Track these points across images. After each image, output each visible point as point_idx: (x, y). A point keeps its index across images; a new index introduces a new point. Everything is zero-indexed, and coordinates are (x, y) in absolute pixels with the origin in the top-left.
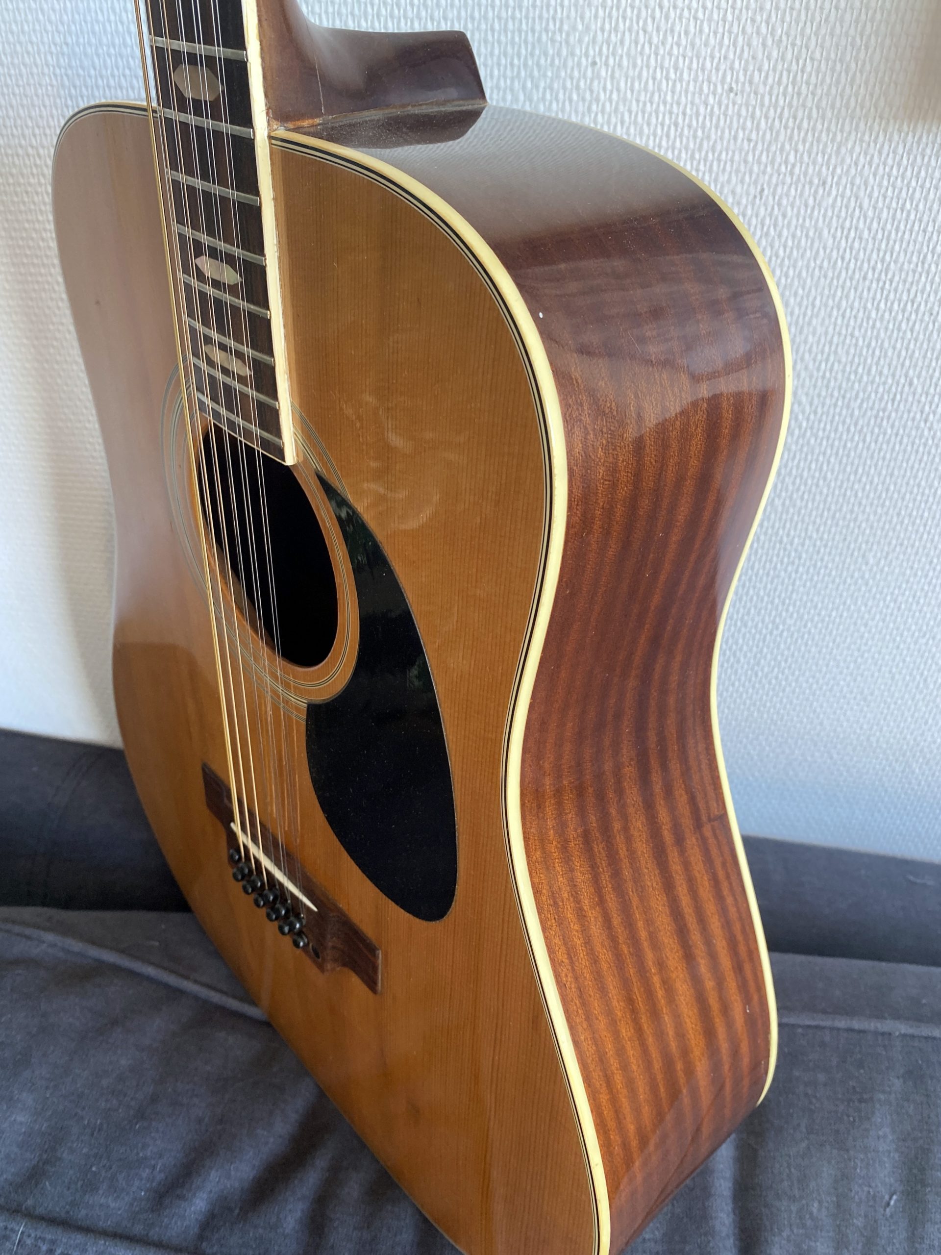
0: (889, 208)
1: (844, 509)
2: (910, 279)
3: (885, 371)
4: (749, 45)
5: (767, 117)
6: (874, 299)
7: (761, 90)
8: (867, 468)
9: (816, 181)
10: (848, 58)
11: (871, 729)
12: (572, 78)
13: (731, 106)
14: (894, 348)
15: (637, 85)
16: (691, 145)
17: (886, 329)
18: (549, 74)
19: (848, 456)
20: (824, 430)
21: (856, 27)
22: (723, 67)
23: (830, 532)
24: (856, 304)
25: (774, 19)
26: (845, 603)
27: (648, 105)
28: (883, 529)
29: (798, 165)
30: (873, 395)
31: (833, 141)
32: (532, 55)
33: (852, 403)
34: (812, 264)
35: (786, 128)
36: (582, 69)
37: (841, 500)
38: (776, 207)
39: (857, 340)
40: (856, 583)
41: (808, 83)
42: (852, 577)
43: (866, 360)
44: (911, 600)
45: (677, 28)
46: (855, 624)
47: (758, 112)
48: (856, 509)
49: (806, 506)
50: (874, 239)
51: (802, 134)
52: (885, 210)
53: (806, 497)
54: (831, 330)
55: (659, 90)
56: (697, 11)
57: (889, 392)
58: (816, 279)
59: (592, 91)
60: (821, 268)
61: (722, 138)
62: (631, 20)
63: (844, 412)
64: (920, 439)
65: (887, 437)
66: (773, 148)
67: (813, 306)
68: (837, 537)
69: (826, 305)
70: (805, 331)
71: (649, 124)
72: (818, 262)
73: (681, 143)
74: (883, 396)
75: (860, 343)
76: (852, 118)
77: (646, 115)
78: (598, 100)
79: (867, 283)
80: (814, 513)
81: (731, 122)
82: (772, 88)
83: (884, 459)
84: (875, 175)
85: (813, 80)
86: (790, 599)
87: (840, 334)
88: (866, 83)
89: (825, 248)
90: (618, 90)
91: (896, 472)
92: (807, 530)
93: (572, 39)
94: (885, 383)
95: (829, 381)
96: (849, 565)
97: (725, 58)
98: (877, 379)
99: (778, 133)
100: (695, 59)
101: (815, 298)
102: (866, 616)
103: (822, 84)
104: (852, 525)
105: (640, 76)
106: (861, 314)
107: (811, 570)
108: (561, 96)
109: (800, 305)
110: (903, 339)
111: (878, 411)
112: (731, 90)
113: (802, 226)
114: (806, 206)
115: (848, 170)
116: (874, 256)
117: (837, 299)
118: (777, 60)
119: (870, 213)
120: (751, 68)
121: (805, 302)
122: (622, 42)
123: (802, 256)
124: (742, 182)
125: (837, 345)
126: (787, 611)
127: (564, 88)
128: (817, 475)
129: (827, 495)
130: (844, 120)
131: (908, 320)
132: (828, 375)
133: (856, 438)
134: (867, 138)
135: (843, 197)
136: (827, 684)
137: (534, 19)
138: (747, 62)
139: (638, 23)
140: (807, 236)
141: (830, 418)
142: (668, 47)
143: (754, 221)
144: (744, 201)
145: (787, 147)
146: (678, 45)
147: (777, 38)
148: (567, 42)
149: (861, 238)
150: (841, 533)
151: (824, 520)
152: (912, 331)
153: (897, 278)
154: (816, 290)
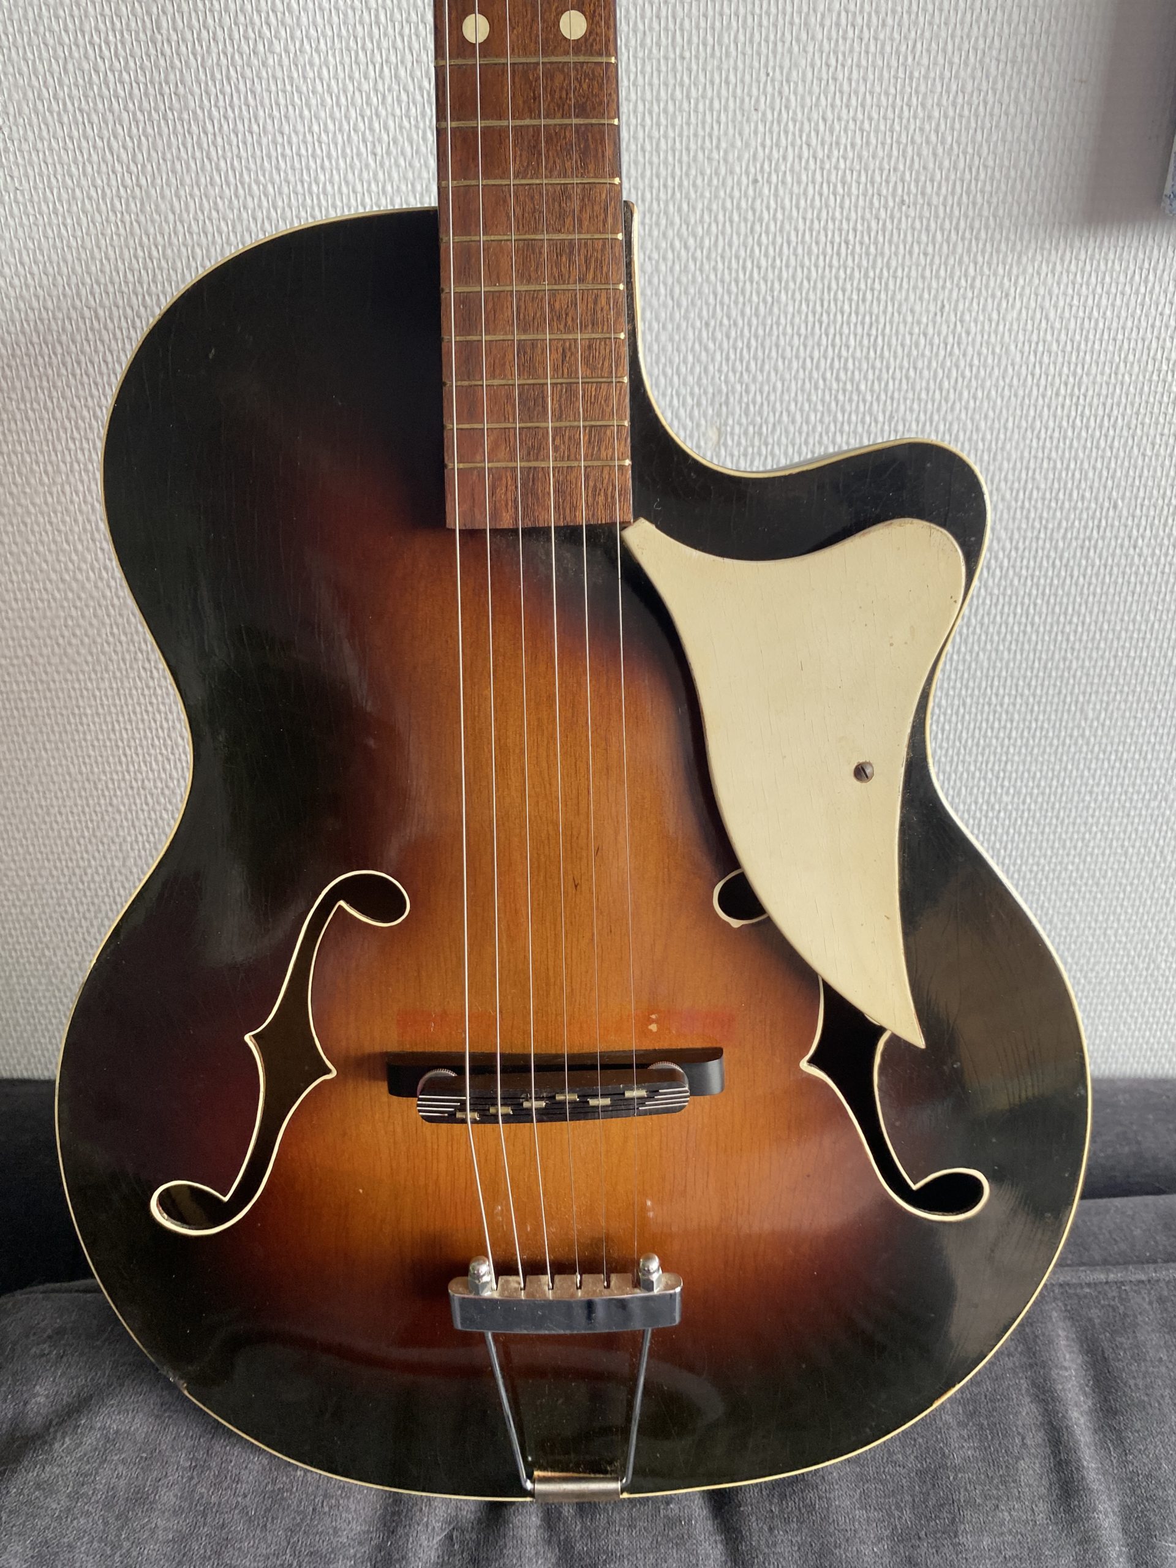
0: (1076, 318)
1: (1057, 656)
2: (1104, 392)
3: (1088, 495)
4: (919, 155)
5: (942, 230)
6: (1069, 417)
7: (935, 201)
8: (1077, 607)
9: (999, 294)
10: (1022, 163)
11: (1107, 920)
12: (732, 198)
13: (904, 219)
14: (1094, 468)
15: (802, 203)
16: (865, 263)
17: (1085, 448)
18: (707, 194)
19: (1056, 595)
20: (1028, 568)
21: (1028, 133)
22: (893, 179)
23: (1042, 685)
24: (1051, 424)
25: (943, 126)
26: (1065, 769)
27: (816, 222)
28: (1100, 676)
29: (979, 277)
30: (1077, 523)
31: (1013, 250)
32: (687, 175)
33: (1055, 534)
34: (1001, 383)
35: (963, 239)
36: (743, 189)
37: (1052, 647)
38: (958, 323)
39: (1055, 462)
40: (1076, 744)
41: (983, 192)
42: (1071, 736)
43: (1066, 483)
44: (1137, 756)
45: (843, 140)
46: (1079, 793)
47: (933, 225)
48: (1069, 655)
49: (1014, 659)
50: (1064, 351)
51: (980, 245)
52: (1073, 320)
53: (1013, 647)
54: (1026, 454)
55: (827, 206)
56: (863, 122)
57: (1093, 518)
58: (1005, 399)
59: (754, 211)
60: (1011, 386)
61: (896, 254)
62: (794, 134)
63: (1048, 545)
64: (1131, 568)
65: (1096, 568)
66: (951, 261)
67: (1006, 429)
68: (1051, 692)
69: (1019, 427)
70: (999, 457)
71: (817, 243)
72: (1007, 381)
73: (854, 261)
74: (1087, 522)
75: (1059, 465)
76: (1031, 225)
77: (814, 234)
78: (761, 220)
79: (1061, 399)
80: (1024, 665)
81: (905, 236)
82: (945, 198)
83: (1094, 595)
84: (1059, 284)
85: (988, 188)
86: (1004, 771)
87: (1036, 457)
88: (1043, 189)
89: (1013, 365)
90: (783, 208)
91: (1109, 608)
92: (1017, 685)
93: (730, 158)
94: (1088, 509)
95: (1029, 511)
96: (1067, 722)
97: (895, 170)
98: (1080, 504)
99: (955, 245)
100: (863, 172)
101: (1007, 420)
102: (1091, 782)
103: (996, 193)
104: (1066, 674)
105: (805, 193)
106: (1056, 434)
107: (1026, 734)
108: (721, 217)
109: (992, 429)
110: (1103, 458)
111: (1084, 541)
112: (903, 202)
113: (988, 343)
114: (990, 320)
115: (1031, 281)
116: (1065, 370)
117: (1030, 419)
118: (949, 170)
119: (1057, 325)
120: (923, 178)
121: (996, 425)
122: (785, 158)
123: (990, 376)
124: (921, 298)
125: (1034, 470)
126: (1002, 787)
127: (724, 209)
128: (1024, 620)
129: (1037, 643)
130: (1023, 227)
131: (1106, 436)
132: (1027, 504)
133: (1063, 573)
134: (1047, 246)
135: (1027, 309)
136: (1054, 871)
137: (688, 137)
138: (918, 172)
139: (801, 137)
140: (993, 353)
141: (1033, 553)
142: (834, 160)
143: (936, 341)
144: (924, 320)
145: (966, 259)
146: (845, 159)
147: (947, 147)
148: (726, 160)
149: (1050, 352)
150: (1055, 686)
151: (1035, 672)
152: (1111, 448)
153: (1090, 393)
154: (1008, 410)
